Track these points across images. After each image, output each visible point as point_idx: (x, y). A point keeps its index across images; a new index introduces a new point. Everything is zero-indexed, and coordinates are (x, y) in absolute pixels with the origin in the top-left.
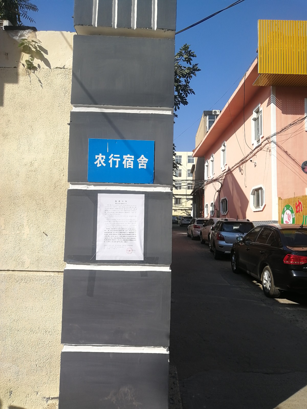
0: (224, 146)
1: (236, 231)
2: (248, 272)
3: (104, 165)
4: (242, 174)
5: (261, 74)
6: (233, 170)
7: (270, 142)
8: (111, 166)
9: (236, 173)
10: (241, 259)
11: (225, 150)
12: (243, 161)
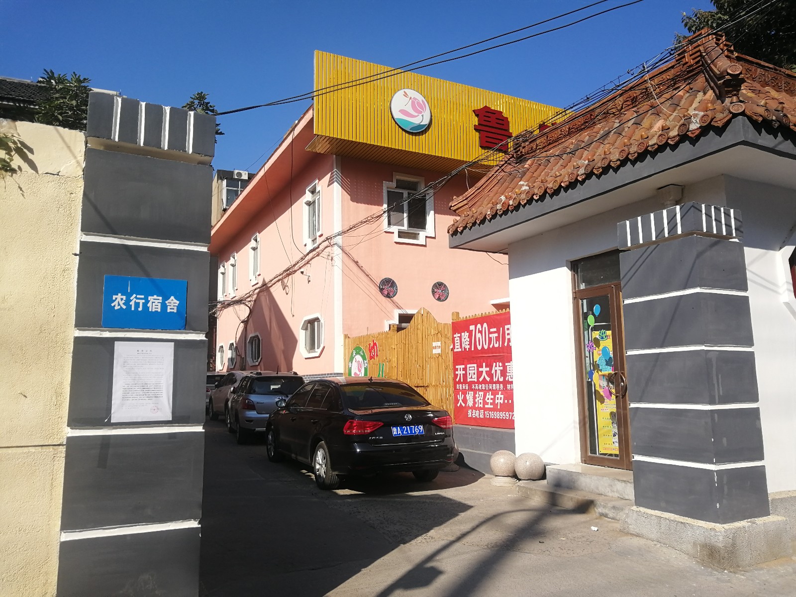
0: (256, 240)
1: (276, 392)
2: (293, 455)
3: (124, 307)
4: (287, 294)
5: (318, 135)
6: (272, 286)
7: (332, 244)
8: (133, 309)
9: (277, 291)
10: (283, 437)
11: (257, 248)
12: (289, 272)
